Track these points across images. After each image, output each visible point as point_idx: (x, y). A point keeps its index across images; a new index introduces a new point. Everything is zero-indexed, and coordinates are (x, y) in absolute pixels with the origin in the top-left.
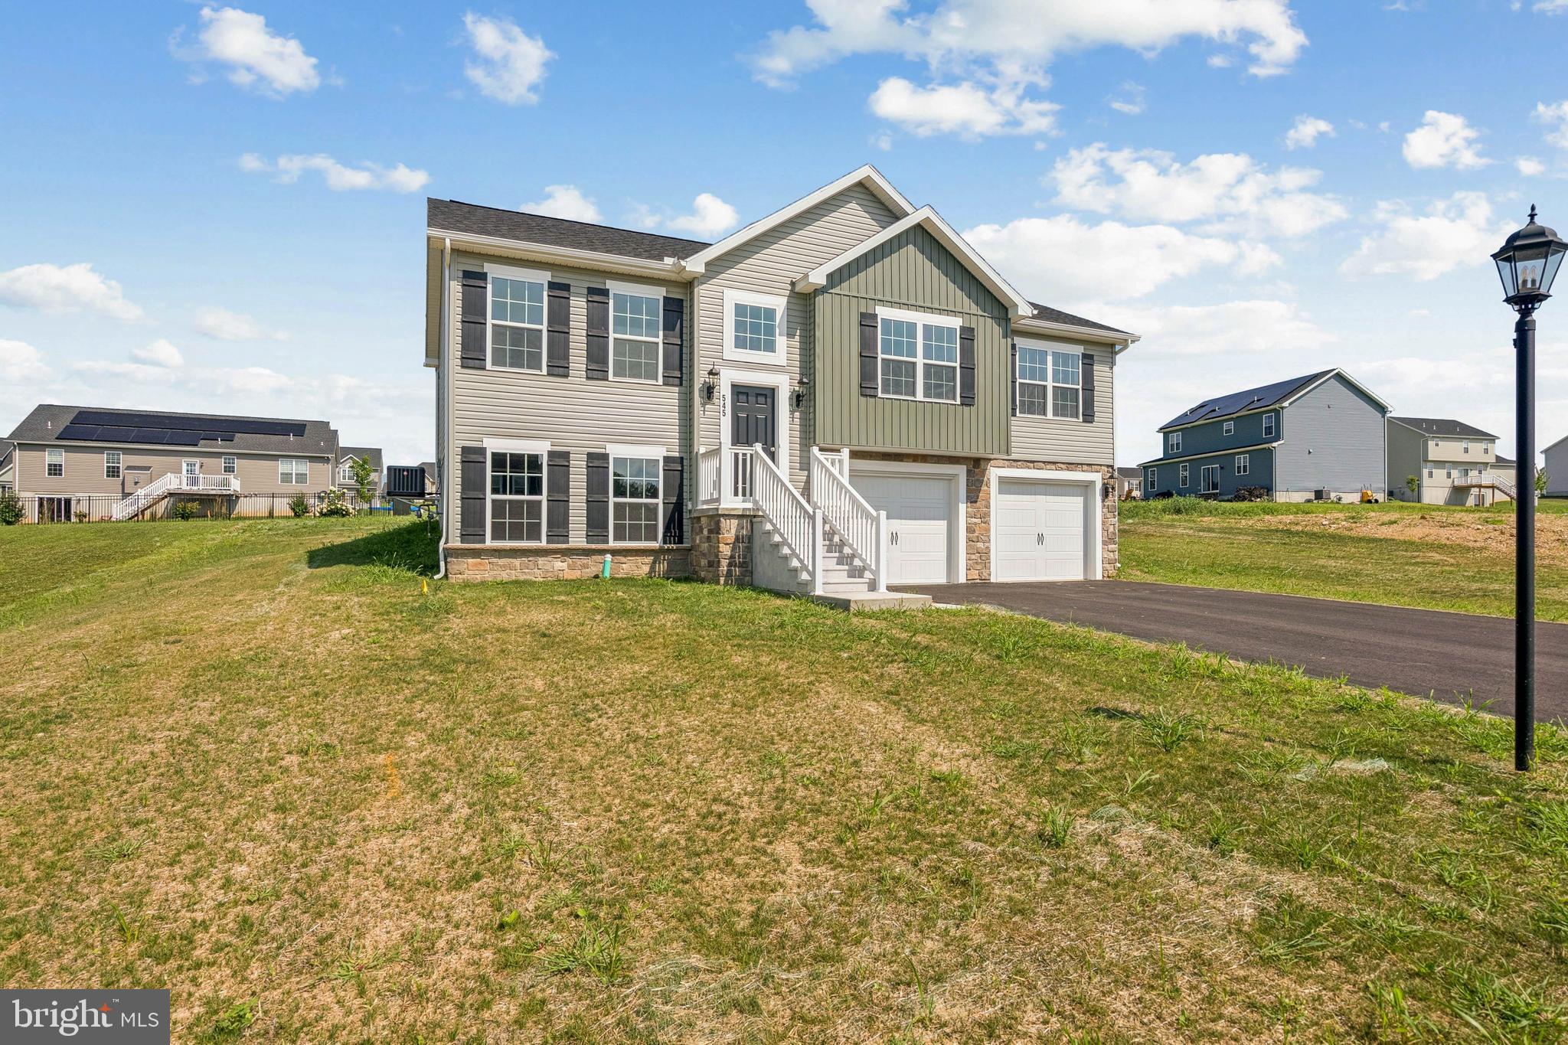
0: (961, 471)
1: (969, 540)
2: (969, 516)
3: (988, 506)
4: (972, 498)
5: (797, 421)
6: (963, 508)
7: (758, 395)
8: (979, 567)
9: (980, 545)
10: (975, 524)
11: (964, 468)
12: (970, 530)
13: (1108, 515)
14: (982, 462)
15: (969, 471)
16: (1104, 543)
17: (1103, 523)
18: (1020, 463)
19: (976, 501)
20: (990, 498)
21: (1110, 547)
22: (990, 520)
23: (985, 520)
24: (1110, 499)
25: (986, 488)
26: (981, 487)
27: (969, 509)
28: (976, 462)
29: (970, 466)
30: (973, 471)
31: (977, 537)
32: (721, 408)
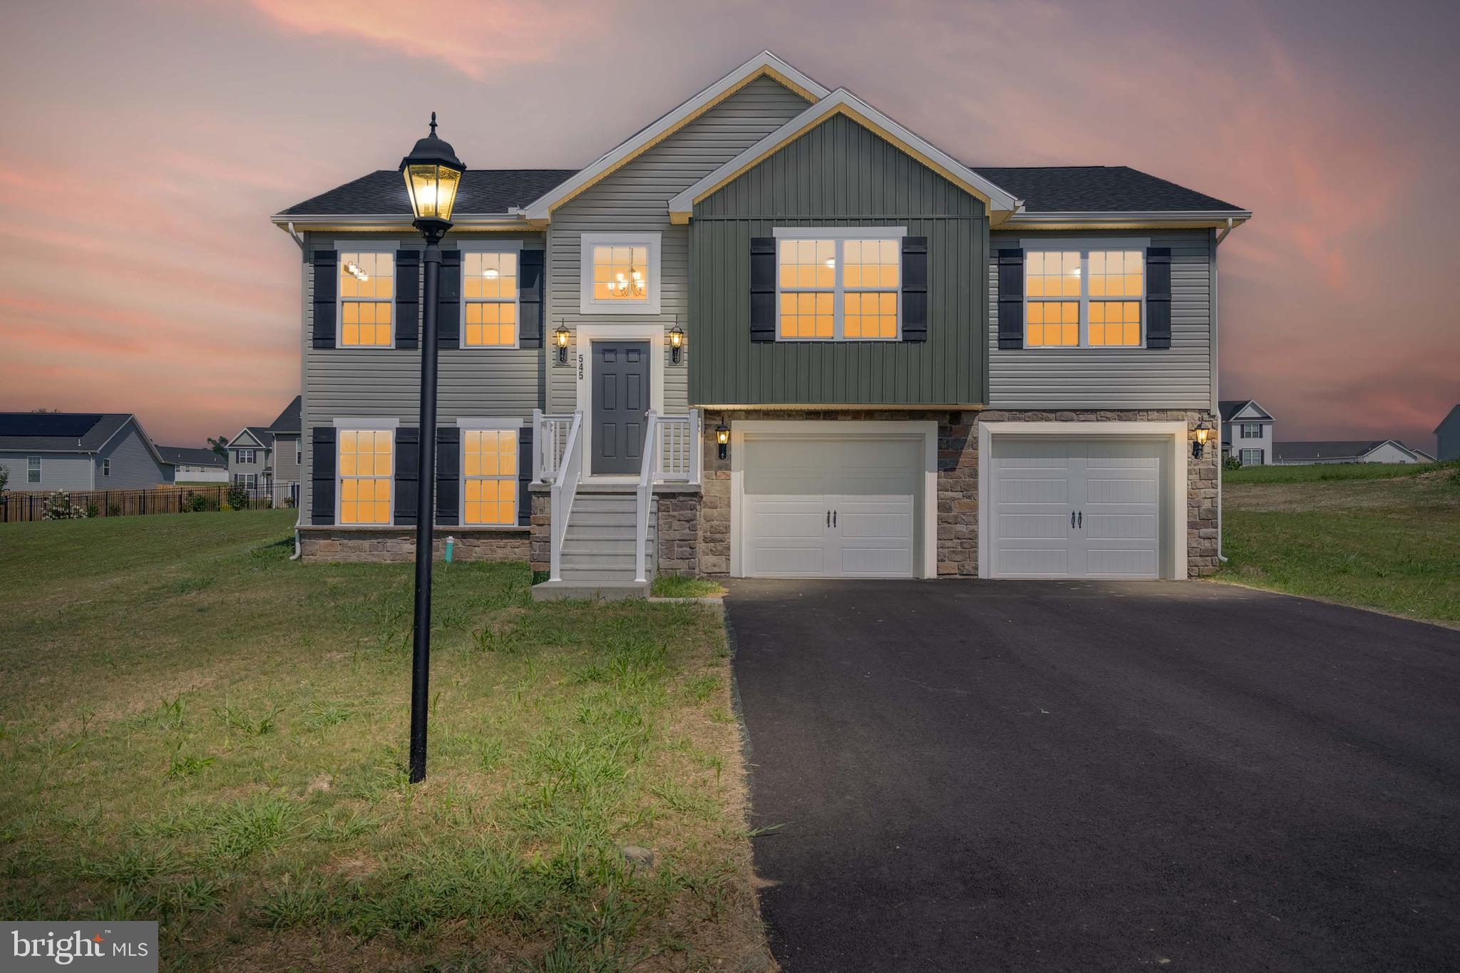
0: (930, 429)
1: (941, 521)
2: (941, 488)
3: (974, 474)
4: (947, 464)
6: (931, 479)
7: (628, 351)
8: (958, 558)
9: (961, 528)
10: (953, 499)
11: (935, 423)
12: (943, 507)
13: (1200, 484)
14: (964, 418)
15: (942, 430)
16: (1191, 525)
17: (1191, 497)
18: (1030, 414)
19: (954, 469)
20: (977, 464)
21: (1204, 531)
22: (977, 494)
23: (970, 493)
24: (1204, 460)
25: (971, 450)
26: (962, 448)
27: (943, 480)
28: (956, 416)
29: (946, 422)
30: (951, 428)
31: (956, 517)
32: (578, 371)
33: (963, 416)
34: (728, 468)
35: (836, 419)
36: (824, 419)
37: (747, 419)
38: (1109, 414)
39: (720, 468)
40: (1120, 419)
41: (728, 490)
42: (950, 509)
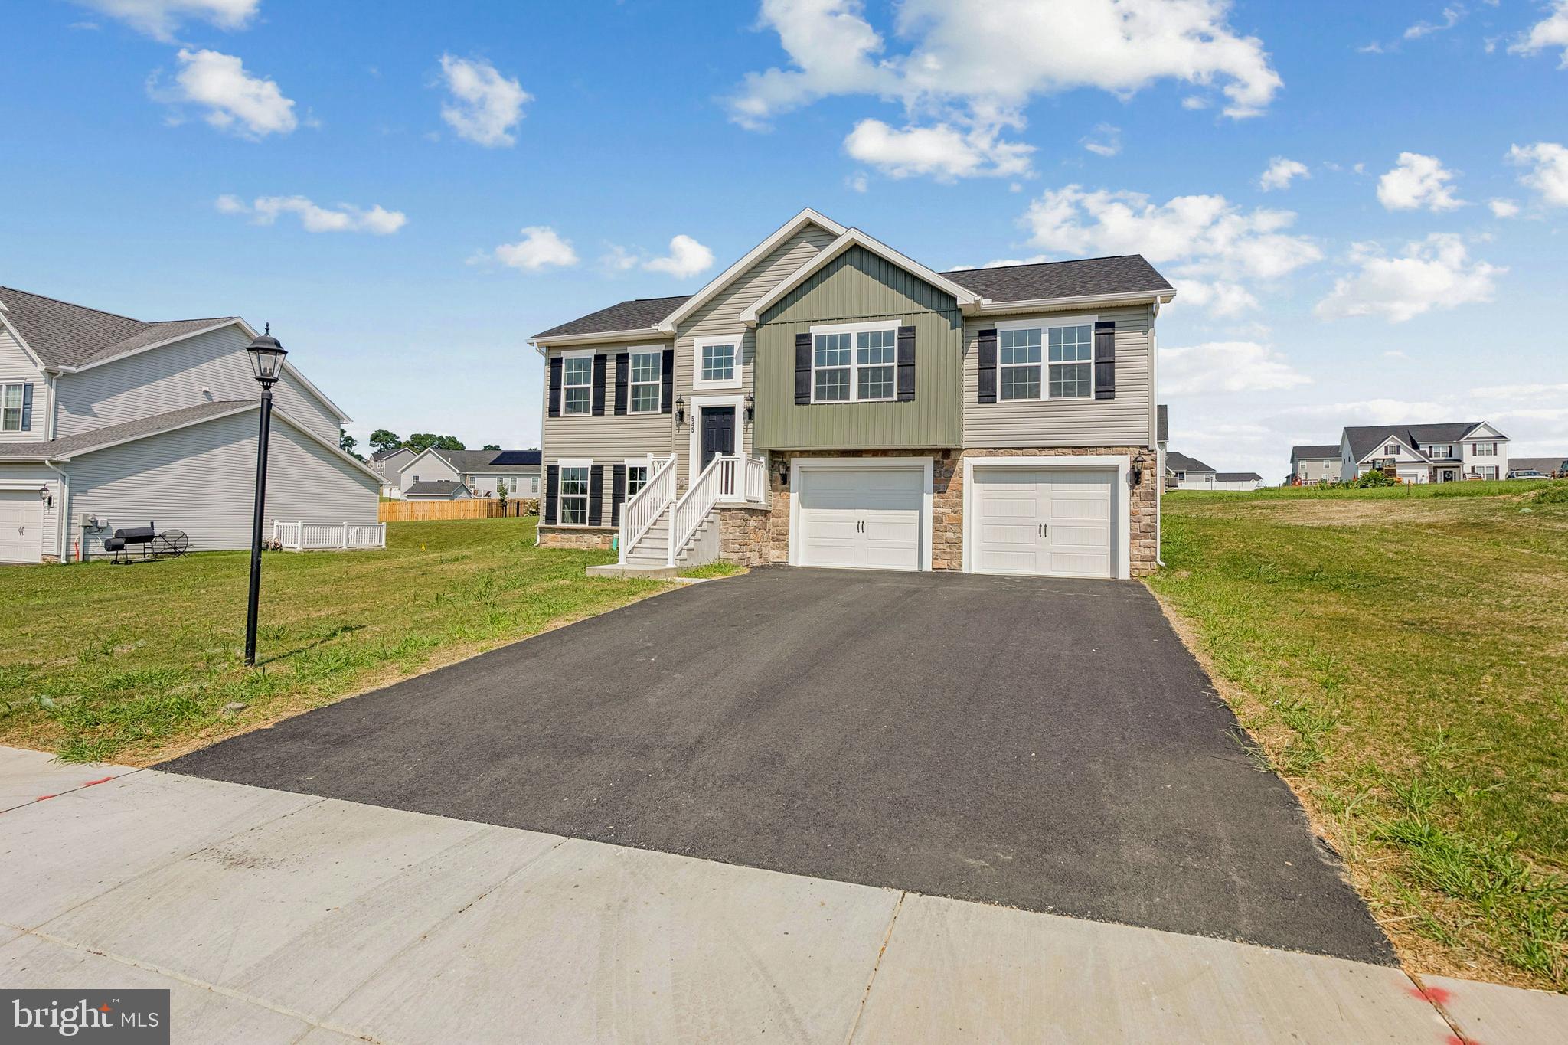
0: (928, 462)
1: (935, 529)
2: (936, 506)
3: (960, 496)
4: (940, 489)
5: (750, 431)
6: (928, 499)
7: (721, 413)
8: (948, 556)
9: (950, 535)
10: (944, 514)
11: (931, 459)
12: (937, 518)
13: (1141, 504)
14: (953, 455)
15: (936, 462)
16: (1134, 537)
17: (1132, 514)
18: (1002, 451)
19: (945, 492)
20: (962, 488)
21: (1143, 541)
22: (962, 511)
23: (956, 510)
24: (1144, 485)
25: (958, 478)
26: (951, 477)
27: (936, 500)
28: (946, 453)
29: (939, 457)
30: (943, 462)
31: (946, 527)
32: (691, 427)
33: (952, 453)
34: (788, 490)
35: (861, 456)
36: (853, 456)
37: (801, 457)
38: (1064, 450)
39: (783, 491)
40: (1074, 454)
41: (788, 506)
42: (941, 521)
